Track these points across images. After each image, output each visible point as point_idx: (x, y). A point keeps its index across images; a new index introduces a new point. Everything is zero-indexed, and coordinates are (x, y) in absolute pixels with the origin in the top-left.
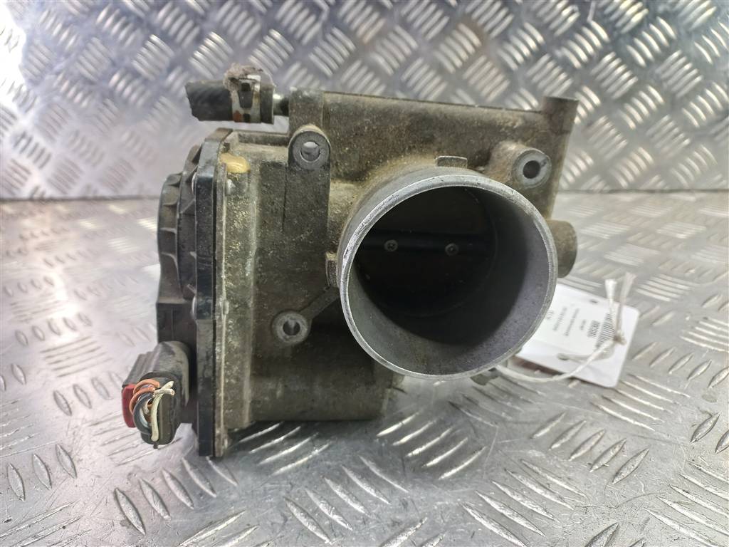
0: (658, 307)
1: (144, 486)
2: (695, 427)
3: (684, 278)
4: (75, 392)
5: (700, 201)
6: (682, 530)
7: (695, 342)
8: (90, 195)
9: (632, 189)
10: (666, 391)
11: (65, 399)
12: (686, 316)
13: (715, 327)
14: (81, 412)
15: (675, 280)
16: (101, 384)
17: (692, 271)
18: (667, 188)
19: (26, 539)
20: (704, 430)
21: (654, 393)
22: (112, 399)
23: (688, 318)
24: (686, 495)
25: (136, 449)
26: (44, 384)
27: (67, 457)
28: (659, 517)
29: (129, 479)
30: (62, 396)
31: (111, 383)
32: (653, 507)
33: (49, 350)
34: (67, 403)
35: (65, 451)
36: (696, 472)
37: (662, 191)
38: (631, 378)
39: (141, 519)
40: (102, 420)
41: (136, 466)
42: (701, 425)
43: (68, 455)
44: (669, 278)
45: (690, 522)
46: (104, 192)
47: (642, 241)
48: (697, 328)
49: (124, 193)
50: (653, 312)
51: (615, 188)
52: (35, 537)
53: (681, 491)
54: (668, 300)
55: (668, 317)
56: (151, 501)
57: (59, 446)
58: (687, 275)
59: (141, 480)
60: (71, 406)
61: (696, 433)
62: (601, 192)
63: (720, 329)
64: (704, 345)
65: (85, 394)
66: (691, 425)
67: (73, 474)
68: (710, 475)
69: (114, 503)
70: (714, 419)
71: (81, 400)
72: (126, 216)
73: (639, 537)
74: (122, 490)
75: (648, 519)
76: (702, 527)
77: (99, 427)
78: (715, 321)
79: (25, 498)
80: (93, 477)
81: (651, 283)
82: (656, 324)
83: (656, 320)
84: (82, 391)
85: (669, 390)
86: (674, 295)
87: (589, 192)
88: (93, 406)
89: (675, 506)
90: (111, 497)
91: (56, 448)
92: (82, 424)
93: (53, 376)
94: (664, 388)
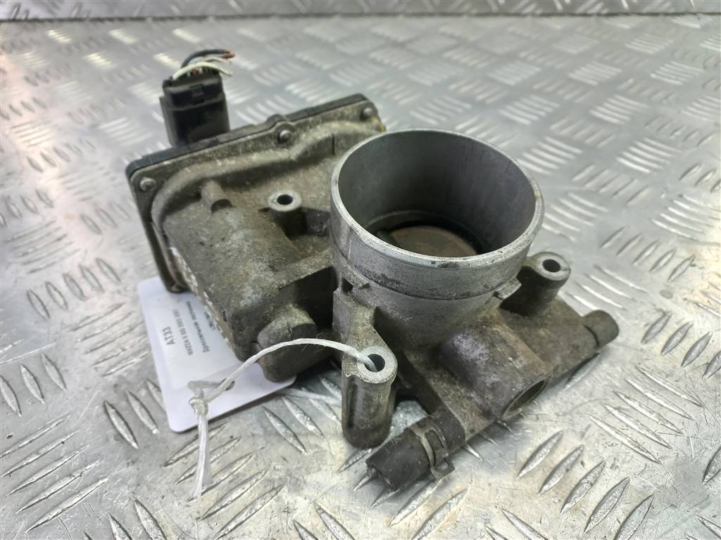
0: (636, 181)
1: (131, 398)
2: (647, 328)
3: (668, 143)
4: (49, 292)
5: (705, 28)
6: (618, 437)
7: (665, 227)
8: (22, 16)
9: (634, 12)
10: (628, 285)
11: (40, 301)
12: (663, 193)
13: (687, 207)
14: (58, 316)
15: (660, 145)
16: (72, 280)
17: (678, 133)
18: (672, 10)
19: (30, 456)
20: (654, 331)
21: (616, 288)
22: (88, 298)
23: (663, 196)
24: (627, 400)
25: (118, 358)
26: (16, 282)
27: (53, 368)
28: (599, 423)
29: (116, 392)
30: (37, 296)
31: (83, 280)
32: (596, 413)
33: (13, 240)
34: (42, 304)
35: (49, 360)
36: (640, 376)
37: (666, 14)
38: (597, 271)
39: (132, 433)
40: (81, 325)
41: (120, 377)
42: (654, 325)
43: (54, 364)
44: (653, 143)
45: (625, 427)
46: (37, 12)
47: (632, 90)
48: (671, 209)
49: (61, 14)
50: (630, 187)
51: (615, 11)
52: (37, 453)
53: (623, 397)
54: (647, 171)
55: (644, 194)
56: (139, 415)
57: (43, 356)
58: (672, 137)
59: (127, 392)
60: (47, 308)
61: (647, 333)
62: (599, 15)
63: (693, 209)
64: (673, 230)
65: (60, 293)
66: (644, 323)
67: (62, 386)
68: (651, 379)
69: (104, 416)
70: (666, 318)
71: (55, 301)
72: (68, 47)
73: (578, 443)
74: (111, 403)
75: (590, 426)
76: (635, 433)
77: (79, 333)
78: (689, 199)
79: (21, 413)
80: (81, 389)
81: (634, 150)
82: (631, 203)
83: (632, 198)
84: (55, 289)
85: (631, 285)
86: (655, 166)
87: (585, 15)
88: (70, 307)
89: (616, 413)
90: (101, 410)
91: (41, 358)
92: (62, 329)
93: (24, 271)
94: (626, 282)
